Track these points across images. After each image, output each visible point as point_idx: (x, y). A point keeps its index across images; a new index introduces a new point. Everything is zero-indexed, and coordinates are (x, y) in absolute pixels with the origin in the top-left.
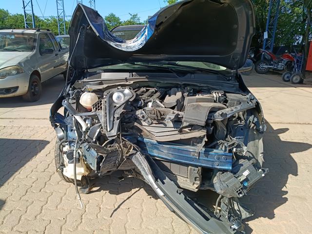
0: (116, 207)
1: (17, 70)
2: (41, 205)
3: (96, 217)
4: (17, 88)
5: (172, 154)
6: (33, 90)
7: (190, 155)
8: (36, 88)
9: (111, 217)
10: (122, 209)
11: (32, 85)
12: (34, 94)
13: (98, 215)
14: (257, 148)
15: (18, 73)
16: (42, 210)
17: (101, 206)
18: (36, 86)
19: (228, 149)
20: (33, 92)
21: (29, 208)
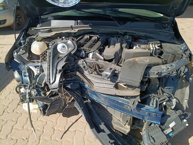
0: (66, 129)
1: (3, 6)
2: (12, 125)
3: (50, 139)
4: (5, 21)
5: (108, 102)
6: (18, 22)
7: (124, 106)
8: (20, 19)
9: (61, 139)
10: (70, 131)
11: (17, 18)
12: (19, 24)
13: (52, 136)
14: (184, 94)
15: (4, 9)
16: (12, 129)
17: (55, 129)
18: (20, 18)
19: (159, 103)
20: (18, 23)
21: (3, 127)
